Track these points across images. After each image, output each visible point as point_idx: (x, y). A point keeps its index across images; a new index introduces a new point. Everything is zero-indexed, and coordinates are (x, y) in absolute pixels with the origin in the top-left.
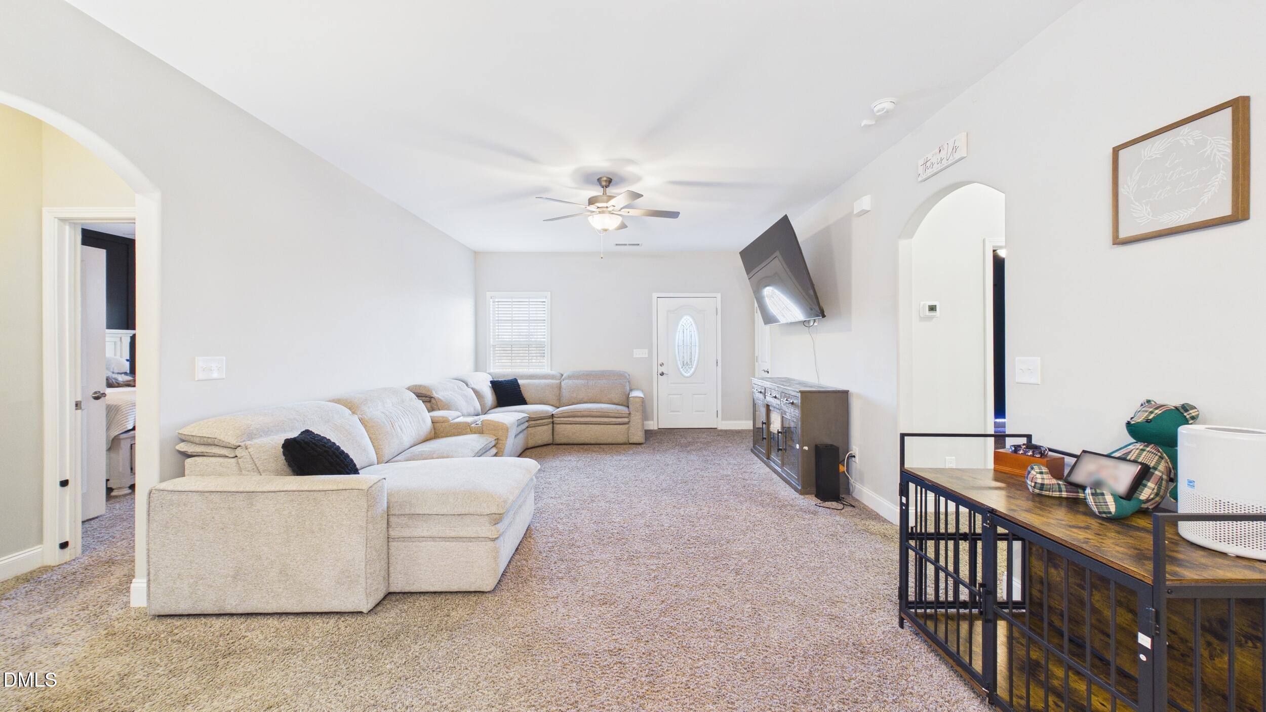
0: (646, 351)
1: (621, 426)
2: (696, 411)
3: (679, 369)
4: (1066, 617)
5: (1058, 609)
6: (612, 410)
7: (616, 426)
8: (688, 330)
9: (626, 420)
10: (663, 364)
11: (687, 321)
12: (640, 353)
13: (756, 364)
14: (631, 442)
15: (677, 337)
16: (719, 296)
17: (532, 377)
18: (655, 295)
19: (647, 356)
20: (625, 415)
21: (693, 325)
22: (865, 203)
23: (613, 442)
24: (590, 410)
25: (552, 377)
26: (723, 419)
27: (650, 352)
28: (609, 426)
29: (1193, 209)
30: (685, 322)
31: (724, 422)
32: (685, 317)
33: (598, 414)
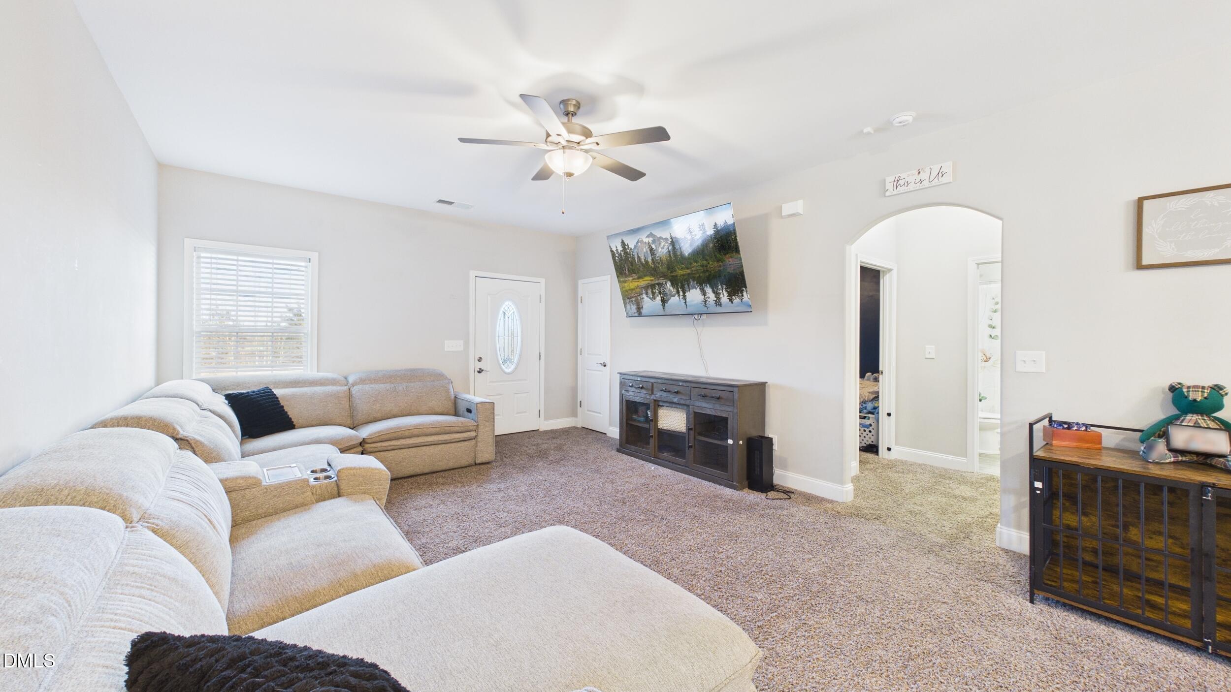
0: (462, 342)
1: (466, 443)
2: (517, 413)
3: (500, 365)
4: (1100, 553)
5: (1089, 547)
6: (454, 423)
7: (459, 444)
8: (510, 318)
9: (473, 434)
10: (481, 358)
11: (508, 306)
12: (453, 345)
13: (579, 356)
14: (478, 462)
15: (498, 329)
16: (543, 281)
17: (295, 383)
18: (473, 273)
19: (461, 349)
20: (472, 428)
21: (516, 313)
22: (798, 206)
23: (456, 466)
24: (417, 427)
25: (333, 382)
26: (546, 419)
27: (466, 344)
28: (449, 445)
29: (1217, 250)
30: (506, 308)
31: (546, 422)
32: (507, 303)
33: (434, 430)
